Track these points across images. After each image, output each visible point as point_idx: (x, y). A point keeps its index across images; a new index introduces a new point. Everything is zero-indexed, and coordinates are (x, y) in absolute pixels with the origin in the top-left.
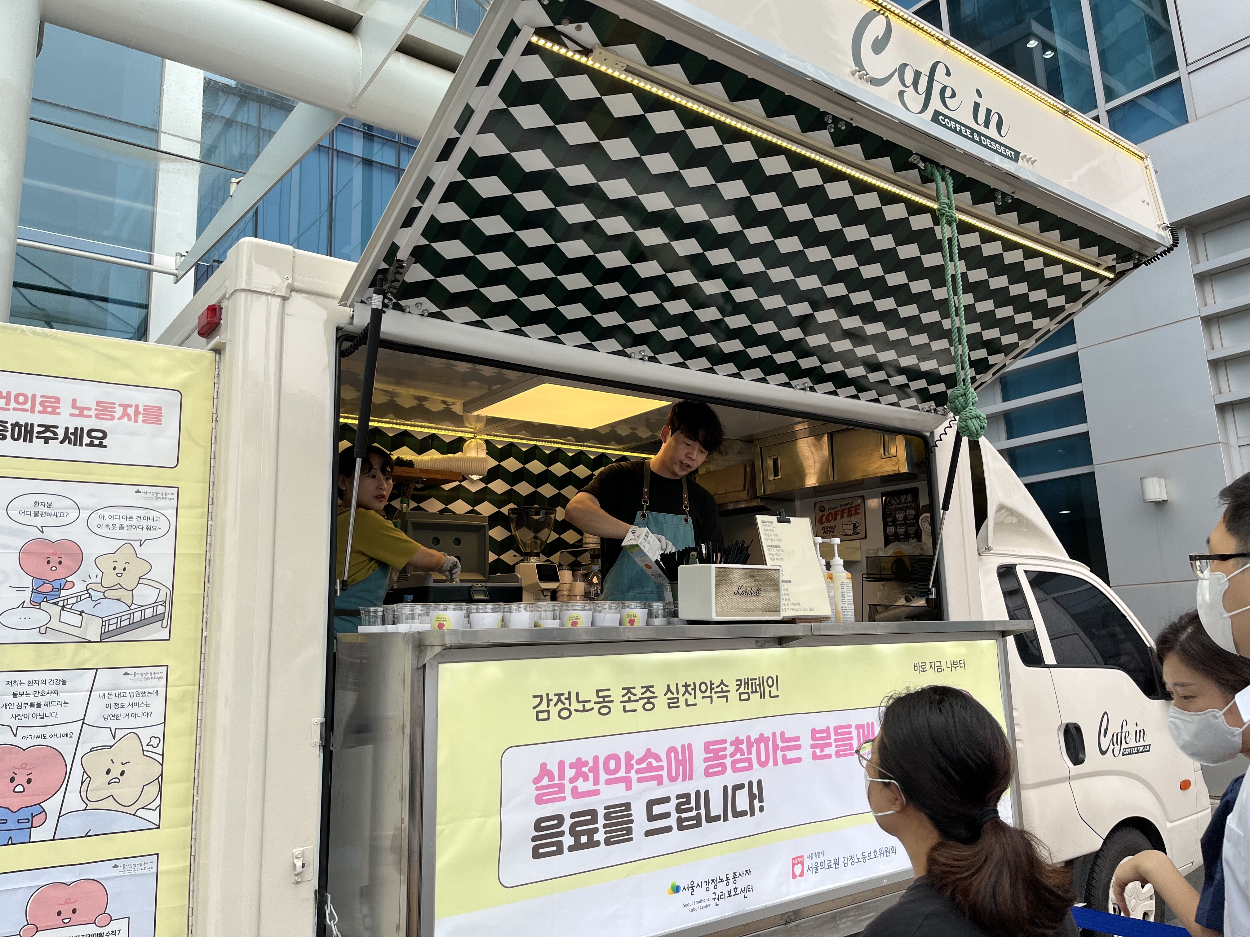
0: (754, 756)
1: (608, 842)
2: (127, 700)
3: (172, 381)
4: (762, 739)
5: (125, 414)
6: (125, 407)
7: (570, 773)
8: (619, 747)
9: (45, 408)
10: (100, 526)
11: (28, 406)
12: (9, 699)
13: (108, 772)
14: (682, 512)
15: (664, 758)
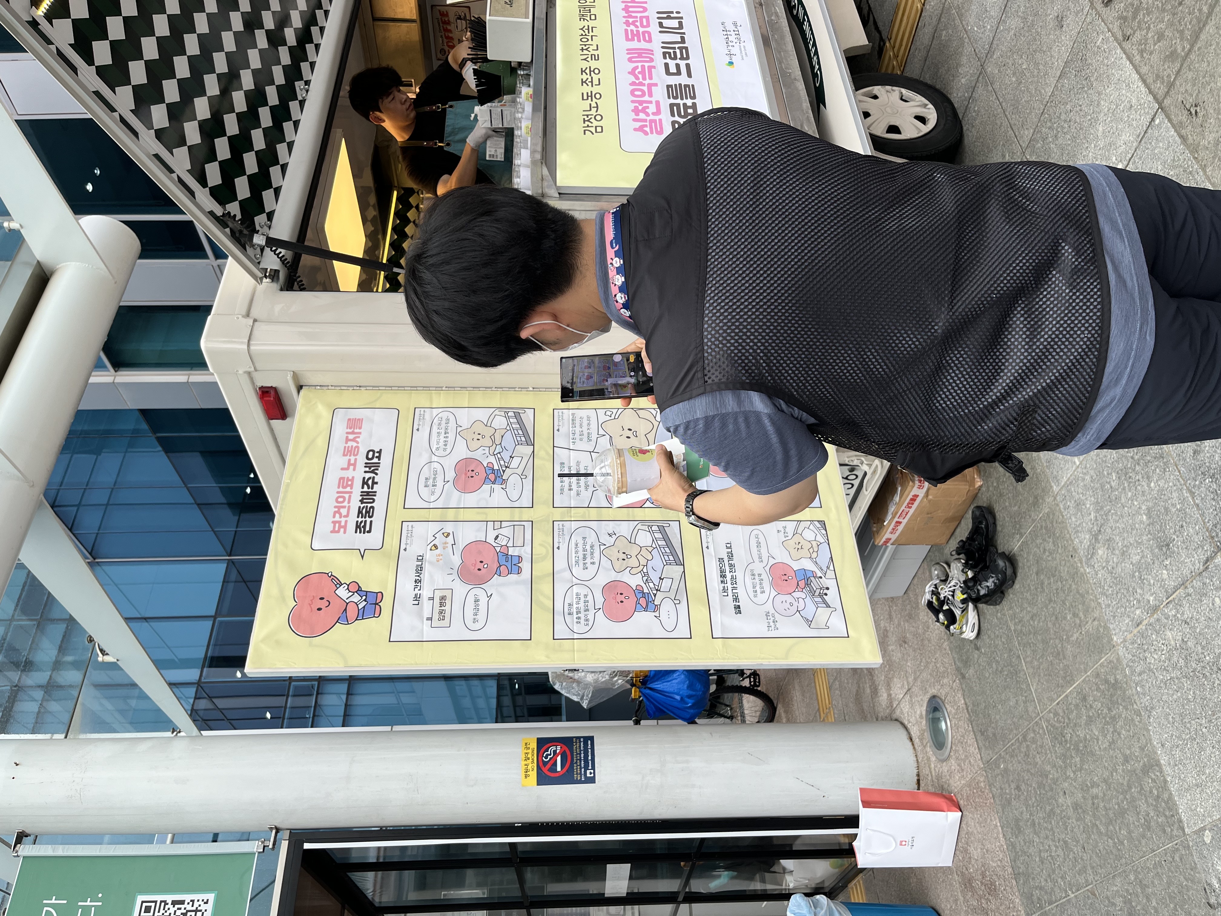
0: (639, 15)
1: (694, 97)
2: (578, 429)
3: (326, 415)
4: (626, 9)
5: (354, 440)
6: (347, 440)
7: (642, 116)
8: (625, 88)
9: (347, 485)
10: (445, 450)
11: (347, 496)
12: (573, 493)
13: (628, 437)
14: (444, 110)
15: (636, 64)
